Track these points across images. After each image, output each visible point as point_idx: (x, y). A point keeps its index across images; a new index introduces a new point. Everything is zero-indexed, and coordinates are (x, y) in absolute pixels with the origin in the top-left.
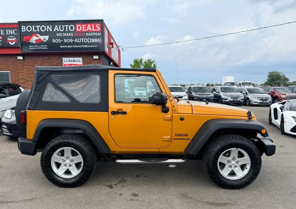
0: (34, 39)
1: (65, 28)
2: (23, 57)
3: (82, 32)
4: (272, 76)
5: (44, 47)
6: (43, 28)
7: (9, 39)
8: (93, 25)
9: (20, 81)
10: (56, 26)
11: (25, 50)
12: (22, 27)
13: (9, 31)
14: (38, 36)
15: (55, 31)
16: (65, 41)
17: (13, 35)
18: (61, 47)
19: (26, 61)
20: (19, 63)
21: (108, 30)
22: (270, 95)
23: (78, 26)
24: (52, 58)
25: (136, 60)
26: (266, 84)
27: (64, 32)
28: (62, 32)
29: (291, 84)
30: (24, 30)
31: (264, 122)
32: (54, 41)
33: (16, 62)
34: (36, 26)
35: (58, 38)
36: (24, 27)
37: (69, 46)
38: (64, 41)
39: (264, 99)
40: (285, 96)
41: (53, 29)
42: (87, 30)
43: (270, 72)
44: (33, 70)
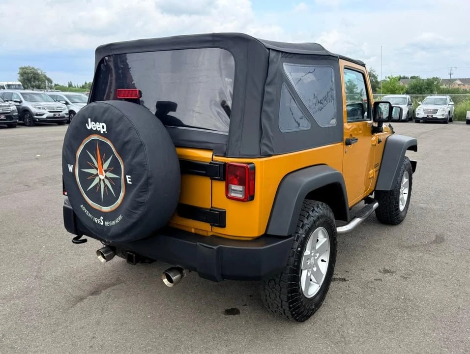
4: (25, 73)
43: (20, 67)
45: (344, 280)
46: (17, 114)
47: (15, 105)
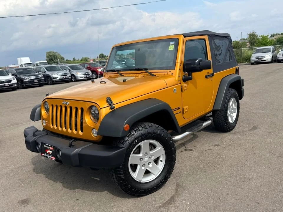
45: (192, 150)
46: (43, 78)
47: (42, 74)
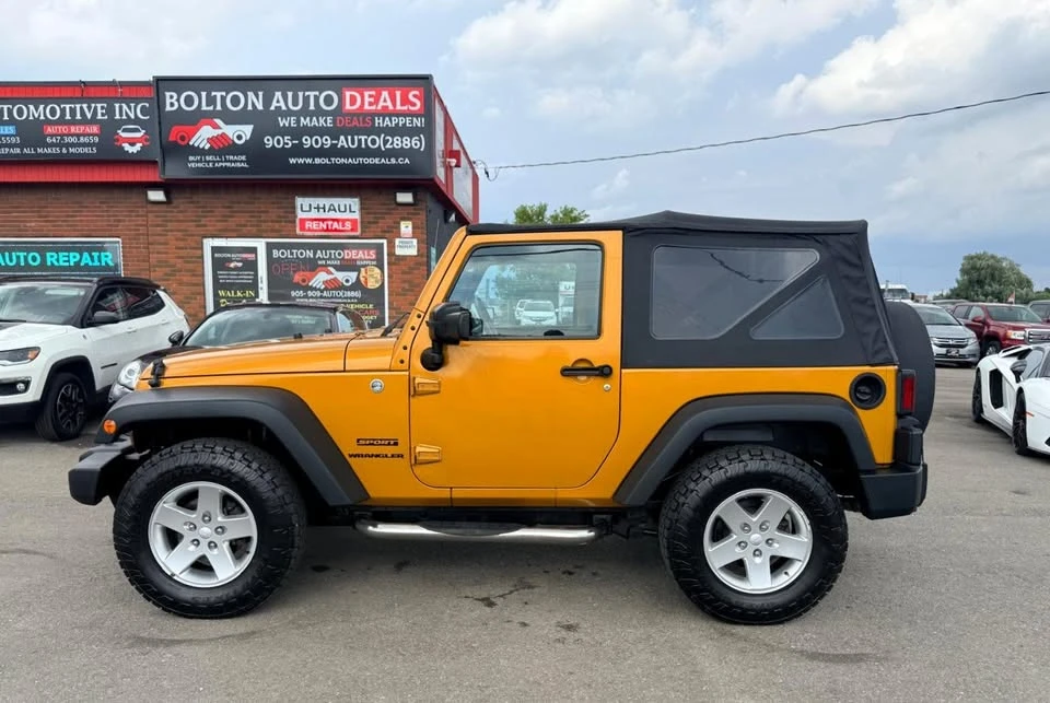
0: (203, 136)
1: (306, 99)
2: (167, 194)
3: (361, 114)
4: (974, 268)
5: (235, 161)
6: (235, 101)
7: (124, 135)
8: (398, 94)
9: (155, 271)
10: (278, 94)
11: (173, 171)
12: (168, 94)
13: (125, 107)
14: (216, 127)
15: (272, 108)
16: (307, 142)
17: (137, 121)
18: (292, 161)
19: (175, 207)
20: (152, 212)
21: (444, 109)
22: (972, 330)
23: (348, 94)
24: (259, 199)
25: (525, 208)
26: (956, 294)
27: (305, 112)
28: (298, 114)
29: (1039, 296)
30: (172, 105)
31: (956, 416)
32: (269, 142)
33: (142, 207)
34: (213, 94)
35: (284, 132)
36: (171, 97)
37: (318, 161)
38: (301, 144)
39: (951, 342)
40: (1023, 333)
41: (267, 101)
42: (379, 107)
43: (967, 254)
44: (198, 235)
